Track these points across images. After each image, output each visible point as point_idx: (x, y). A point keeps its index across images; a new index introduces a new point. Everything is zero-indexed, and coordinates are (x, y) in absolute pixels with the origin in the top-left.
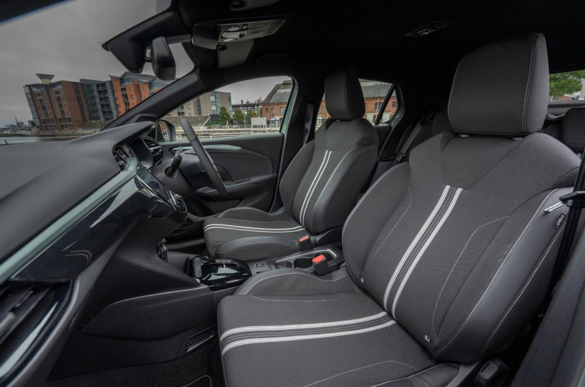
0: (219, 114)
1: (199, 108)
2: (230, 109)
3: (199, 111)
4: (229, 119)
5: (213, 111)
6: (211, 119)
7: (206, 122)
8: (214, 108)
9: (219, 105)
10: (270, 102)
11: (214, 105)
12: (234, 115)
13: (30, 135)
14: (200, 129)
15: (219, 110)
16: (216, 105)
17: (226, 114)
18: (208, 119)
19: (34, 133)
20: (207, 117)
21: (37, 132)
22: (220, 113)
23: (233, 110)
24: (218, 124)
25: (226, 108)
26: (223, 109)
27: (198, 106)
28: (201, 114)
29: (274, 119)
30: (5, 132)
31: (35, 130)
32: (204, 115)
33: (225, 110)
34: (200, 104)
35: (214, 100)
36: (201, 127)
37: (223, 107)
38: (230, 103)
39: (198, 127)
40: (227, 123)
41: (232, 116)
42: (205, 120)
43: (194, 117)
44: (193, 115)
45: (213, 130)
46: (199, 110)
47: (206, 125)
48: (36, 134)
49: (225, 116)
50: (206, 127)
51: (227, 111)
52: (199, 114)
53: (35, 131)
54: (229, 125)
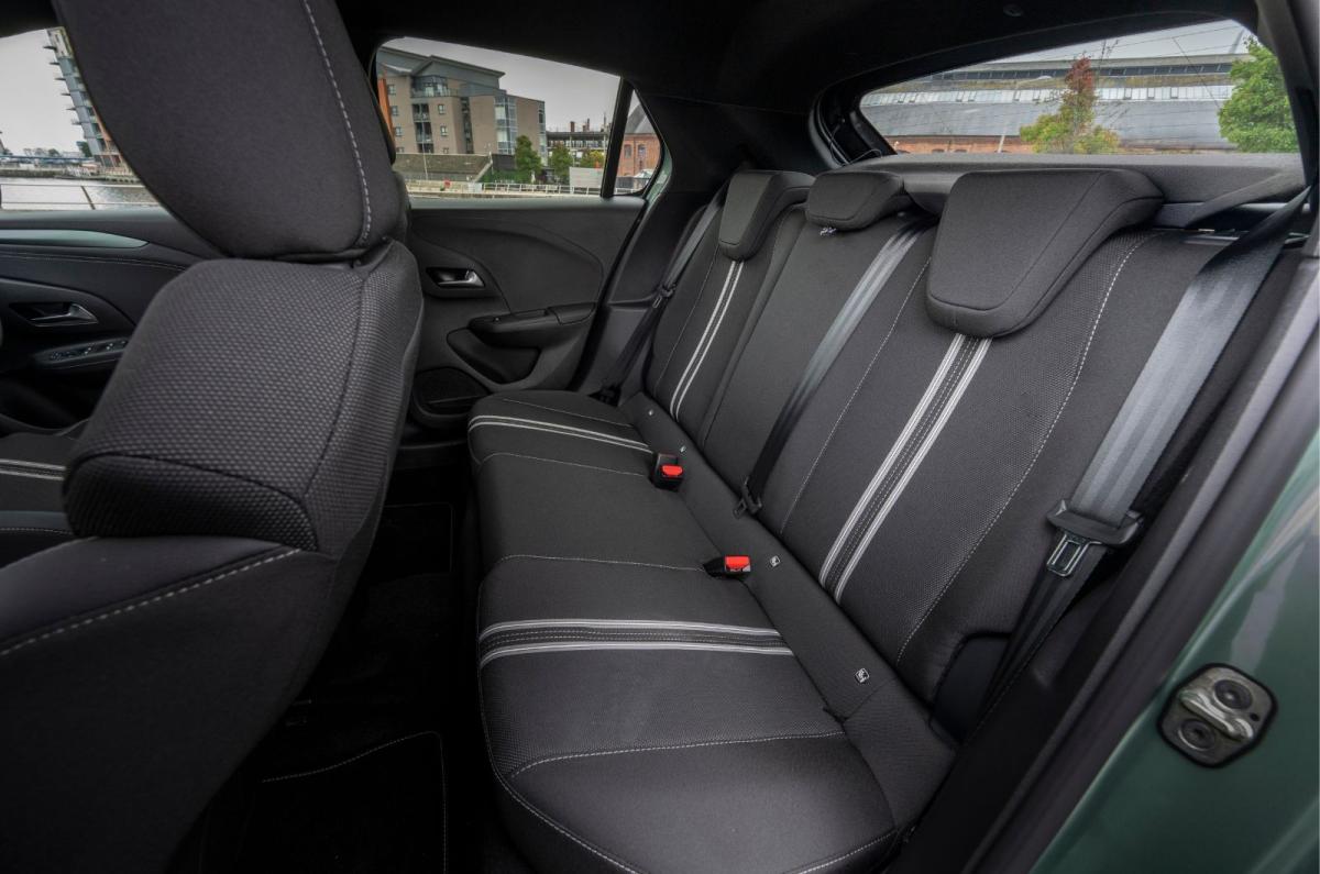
0: (513, 153)
1: (468, 135)
2: (543, 142)
3: (467, 142)
4: (536, 169)
5: (501, 144)
6: (495, 165)
7: (482, 173)
8: (502, 137)
9: (517, 131)
10: (637, 131)
11: (503, 130)
12: (549, 160)
13: (79, 175)
14: (467, 188)
15: (514, 142)
16: (508, 130)
17: (531, 157)
18: (488, 166)
19: (88, 172)
20: (486, 160)
21: (95, 171)
22: (516, 150)
23: (549, 145)
24: (509, 178)
25: (531, 139)
26: (523, 142)
27: (466, 131)
28: (472, 152)
29: (642, 176)
30: (23, 167)
31: (90, 164)
32: (479, 153)
33: (529, 144)
34: (470, 125)
35: (504, 117)
36: (470, 185)
37: (524, 137)
38: (543, 127)
39: (463, 183)
40: (533, 179)
41: (544, 162)
42: (481, 166)
43: (455, 157)
44: (454, 153)
45: (500, 193)
46: (469, 140)
47: (482, 180)
48: (92, 174)
49: (528, 160)
50: (481, 185)
51: (533, 148)
52: (468, 152)
53: (89, 168)
54: (536, 183)
